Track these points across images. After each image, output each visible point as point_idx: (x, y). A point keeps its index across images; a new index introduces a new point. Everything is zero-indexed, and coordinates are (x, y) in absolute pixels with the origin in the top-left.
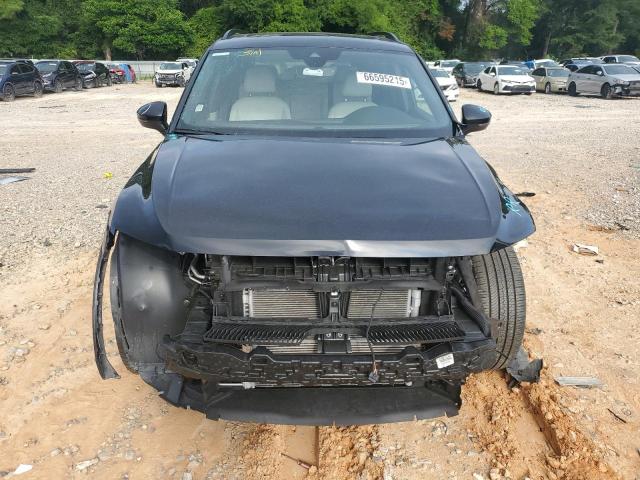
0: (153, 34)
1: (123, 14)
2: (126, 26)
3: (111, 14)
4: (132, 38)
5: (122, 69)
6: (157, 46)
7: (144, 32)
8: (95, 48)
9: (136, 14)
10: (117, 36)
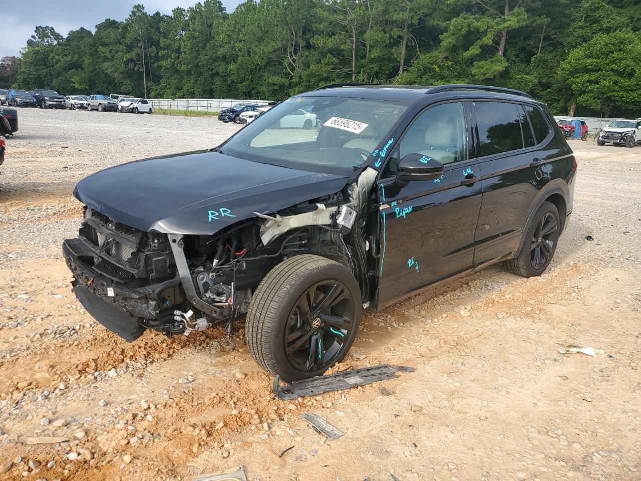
0: (627, 90)
1: (597, 71)
2: (597, 82)
3: (586, 71)
4: (600, 95)
5: (573, 125)
6: (627, 103)
7: (617, 88)
8: (561, 104)
9: (612, 70)
10: (584, 92)
